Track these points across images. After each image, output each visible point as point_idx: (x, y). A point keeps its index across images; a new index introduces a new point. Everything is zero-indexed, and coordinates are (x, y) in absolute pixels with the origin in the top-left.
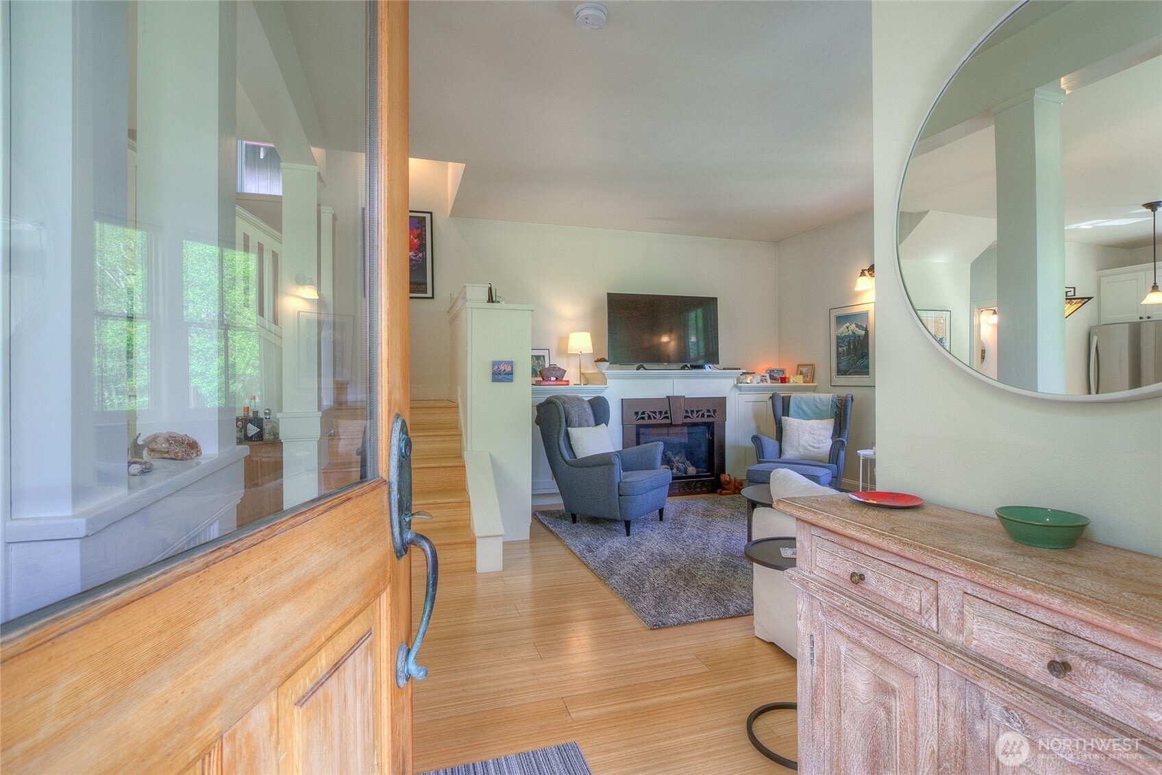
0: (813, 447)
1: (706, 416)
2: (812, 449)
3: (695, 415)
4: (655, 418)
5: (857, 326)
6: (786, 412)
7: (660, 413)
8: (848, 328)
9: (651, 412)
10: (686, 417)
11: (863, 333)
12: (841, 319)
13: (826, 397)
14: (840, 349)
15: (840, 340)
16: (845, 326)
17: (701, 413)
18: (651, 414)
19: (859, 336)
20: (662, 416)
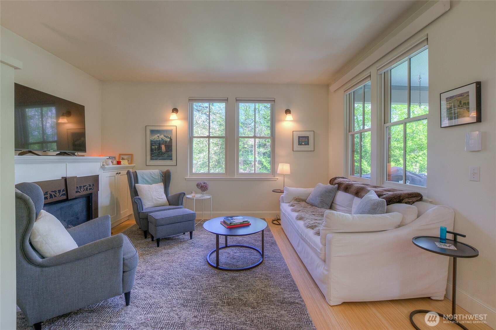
0: (160, 198)
1: (88, 189)
2: (160, 200)
3: (82, 190)
4: (55, 196)
5: (165, 136)
6: (137, 181)
7: (59, 191)
8: (158, 136)
9: (52, 192)
10: (77, 192)
11: (169, 140)
12: (153, 132)
13: (156, 172)
14: (153, 147)
15: (152, 143)
16: (156, 136)
17: (85, 187)
18: (52, 193)
19: (166, 141)
20: (61, 194)
